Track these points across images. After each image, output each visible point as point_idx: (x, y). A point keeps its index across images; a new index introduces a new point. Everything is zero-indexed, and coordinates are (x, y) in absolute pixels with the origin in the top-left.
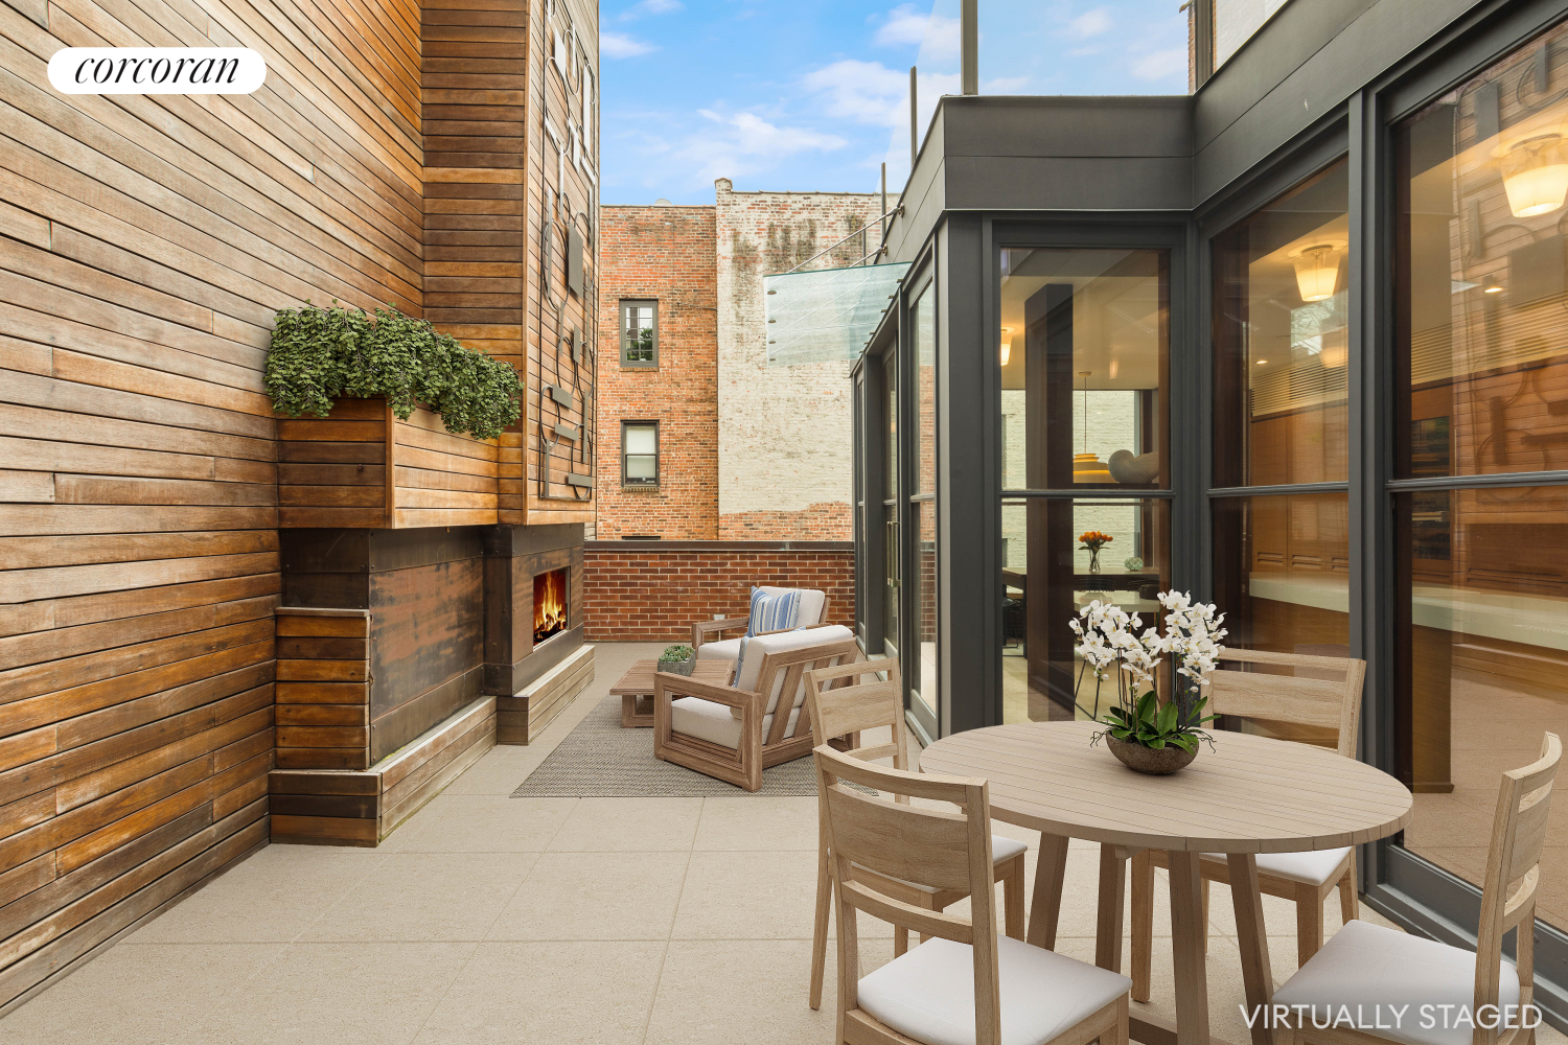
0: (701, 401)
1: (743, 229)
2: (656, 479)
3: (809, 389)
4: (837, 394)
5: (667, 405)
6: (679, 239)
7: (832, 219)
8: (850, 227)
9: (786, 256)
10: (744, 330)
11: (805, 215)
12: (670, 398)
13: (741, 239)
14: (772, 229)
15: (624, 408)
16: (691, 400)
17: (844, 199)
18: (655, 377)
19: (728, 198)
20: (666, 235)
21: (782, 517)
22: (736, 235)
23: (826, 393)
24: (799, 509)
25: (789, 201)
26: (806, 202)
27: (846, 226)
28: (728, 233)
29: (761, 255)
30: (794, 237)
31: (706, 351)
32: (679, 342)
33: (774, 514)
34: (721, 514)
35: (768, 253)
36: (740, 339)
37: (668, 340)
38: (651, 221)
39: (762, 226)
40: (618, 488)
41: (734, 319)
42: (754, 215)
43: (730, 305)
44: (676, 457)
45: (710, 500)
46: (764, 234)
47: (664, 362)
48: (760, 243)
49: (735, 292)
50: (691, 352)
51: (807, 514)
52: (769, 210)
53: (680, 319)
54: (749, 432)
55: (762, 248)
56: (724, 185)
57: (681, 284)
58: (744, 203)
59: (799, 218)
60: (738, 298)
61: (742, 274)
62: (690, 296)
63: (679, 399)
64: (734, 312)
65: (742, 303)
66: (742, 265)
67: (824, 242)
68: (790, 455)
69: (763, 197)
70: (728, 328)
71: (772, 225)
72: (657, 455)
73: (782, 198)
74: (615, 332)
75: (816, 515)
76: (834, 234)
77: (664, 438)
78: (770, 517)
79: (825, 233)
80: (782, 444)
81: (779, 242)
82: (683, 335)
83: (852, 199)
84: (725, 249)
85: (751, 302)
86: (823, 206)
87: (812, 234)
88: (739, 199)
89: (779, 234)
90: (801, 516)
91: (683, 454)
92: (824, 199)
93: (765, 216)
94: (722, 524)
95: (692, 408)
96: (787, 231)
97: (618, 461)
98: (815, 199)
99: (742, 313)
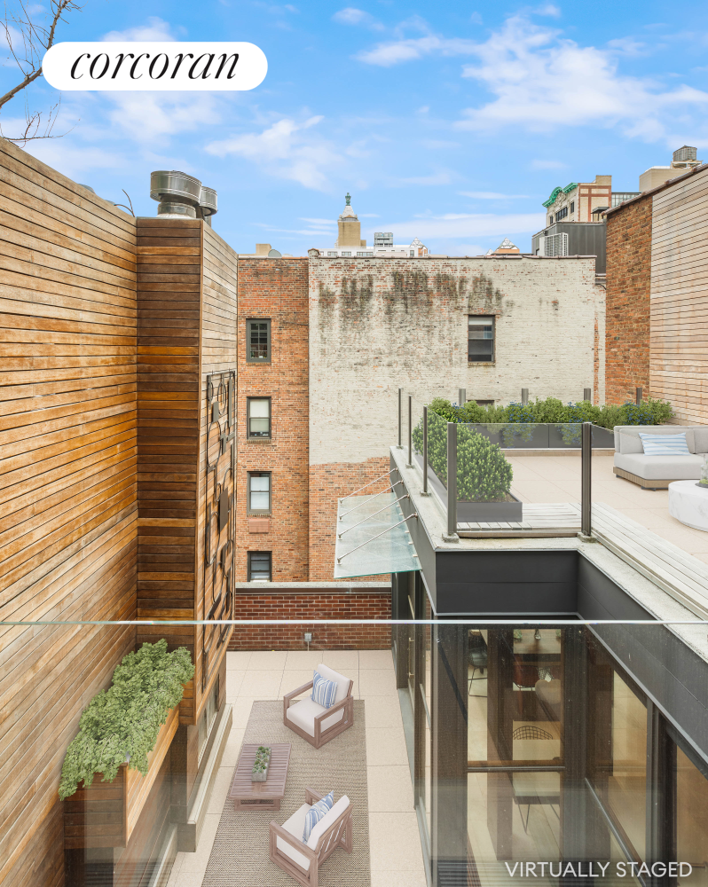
0: (298, 384)
1: (326, 281)
2: (269, 433)
3: (368, 384)
4: (385, 388)
5: (276, 387)
6: (284, 279)
7: (383, 274)
8: (395, 279)
9: (353, 299)
10: (326, 347)
11: (366, 272)
12: (278, 382)
13: (325, 288)
14: (344, 281)
15: (249, 389)
16: (291, 384)
17: (391, 261)
18: (269, 369)
19: (316, 261)
20: (277, 278)
21: (350, 466)
22: (321, 285)
23: (379, 387)
24: (360, 461)
25: (356, 263)
26: (367, 263)
27: (392, 279)
28: (316, 284)
29: (338, 298)
30: (359, 286)
31: (302, 352)
32: (284, 346)
33: (344, 465)
34: (310, 465)
35: (342, 296)
36: (323, 352)
37: (277, 345)
38: (267, 268)
39: (338, 279)
40: (245, 440)
41: (320, 340)
42: (333, 272)
43: (317, 330)
44: (282, 420)
45: (304, 448)
46: (340, 284)
47: (274, 358)
48: (337, 290)
49: (321, 322)
50: (292, 353)
51: (366, 465)
52: (342, 269)
53: (285, 332)
54: (329, 412)
55: (338, 293)
56: (314, 253)
57: (285, 308)
58: (327, 265)
59: (362, 274)
60: (322, 326)
61: (325, 311)
62: (292, 316)
63: (284, 382)
64: (319, 335)
65: (325, 329)
66: (325, 304)
67: (378, 289)
68: (355, 427)
69: (338, 261)
70: (316, 345)
71: (345, 278)
72: (270, 419)
73: (351, 261)
74: (243, 340)
75: (371, 465)
76: (384, 284)
77: (274, 408)
78: (342, 467)
79: (379, 283)
80: (350, 420)
81: (349, 290)
82: (287, 342)
83: (396, 261)
84: (314, 294)
85: (331, 329)
86: (378, 266)
87: (370, 284)
88: (324, 262)
89: (349, 284)
90: (362, 466)
91: (286, 418)
92: (378, 261)
93: (340, 273)
94: (311, 471)
95: (292, 389)
96: (354, 282)
97: (245, 423)
98: (372, 262)
99: (325, 336)
